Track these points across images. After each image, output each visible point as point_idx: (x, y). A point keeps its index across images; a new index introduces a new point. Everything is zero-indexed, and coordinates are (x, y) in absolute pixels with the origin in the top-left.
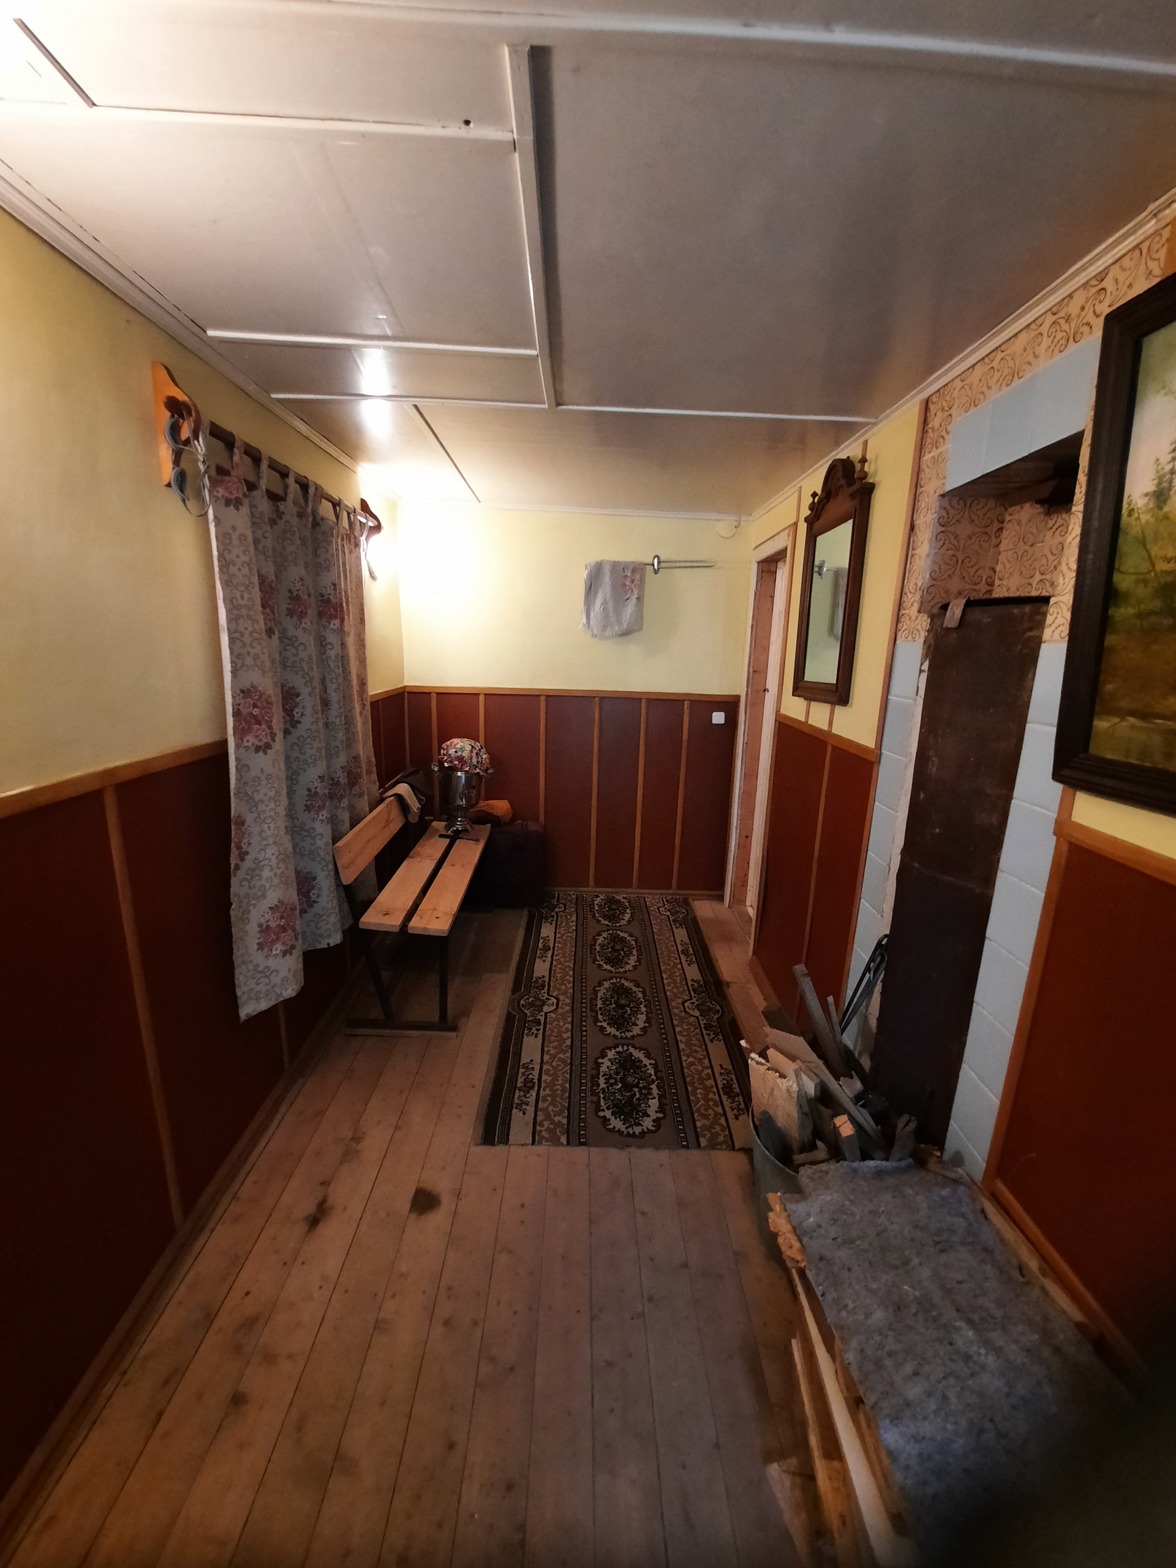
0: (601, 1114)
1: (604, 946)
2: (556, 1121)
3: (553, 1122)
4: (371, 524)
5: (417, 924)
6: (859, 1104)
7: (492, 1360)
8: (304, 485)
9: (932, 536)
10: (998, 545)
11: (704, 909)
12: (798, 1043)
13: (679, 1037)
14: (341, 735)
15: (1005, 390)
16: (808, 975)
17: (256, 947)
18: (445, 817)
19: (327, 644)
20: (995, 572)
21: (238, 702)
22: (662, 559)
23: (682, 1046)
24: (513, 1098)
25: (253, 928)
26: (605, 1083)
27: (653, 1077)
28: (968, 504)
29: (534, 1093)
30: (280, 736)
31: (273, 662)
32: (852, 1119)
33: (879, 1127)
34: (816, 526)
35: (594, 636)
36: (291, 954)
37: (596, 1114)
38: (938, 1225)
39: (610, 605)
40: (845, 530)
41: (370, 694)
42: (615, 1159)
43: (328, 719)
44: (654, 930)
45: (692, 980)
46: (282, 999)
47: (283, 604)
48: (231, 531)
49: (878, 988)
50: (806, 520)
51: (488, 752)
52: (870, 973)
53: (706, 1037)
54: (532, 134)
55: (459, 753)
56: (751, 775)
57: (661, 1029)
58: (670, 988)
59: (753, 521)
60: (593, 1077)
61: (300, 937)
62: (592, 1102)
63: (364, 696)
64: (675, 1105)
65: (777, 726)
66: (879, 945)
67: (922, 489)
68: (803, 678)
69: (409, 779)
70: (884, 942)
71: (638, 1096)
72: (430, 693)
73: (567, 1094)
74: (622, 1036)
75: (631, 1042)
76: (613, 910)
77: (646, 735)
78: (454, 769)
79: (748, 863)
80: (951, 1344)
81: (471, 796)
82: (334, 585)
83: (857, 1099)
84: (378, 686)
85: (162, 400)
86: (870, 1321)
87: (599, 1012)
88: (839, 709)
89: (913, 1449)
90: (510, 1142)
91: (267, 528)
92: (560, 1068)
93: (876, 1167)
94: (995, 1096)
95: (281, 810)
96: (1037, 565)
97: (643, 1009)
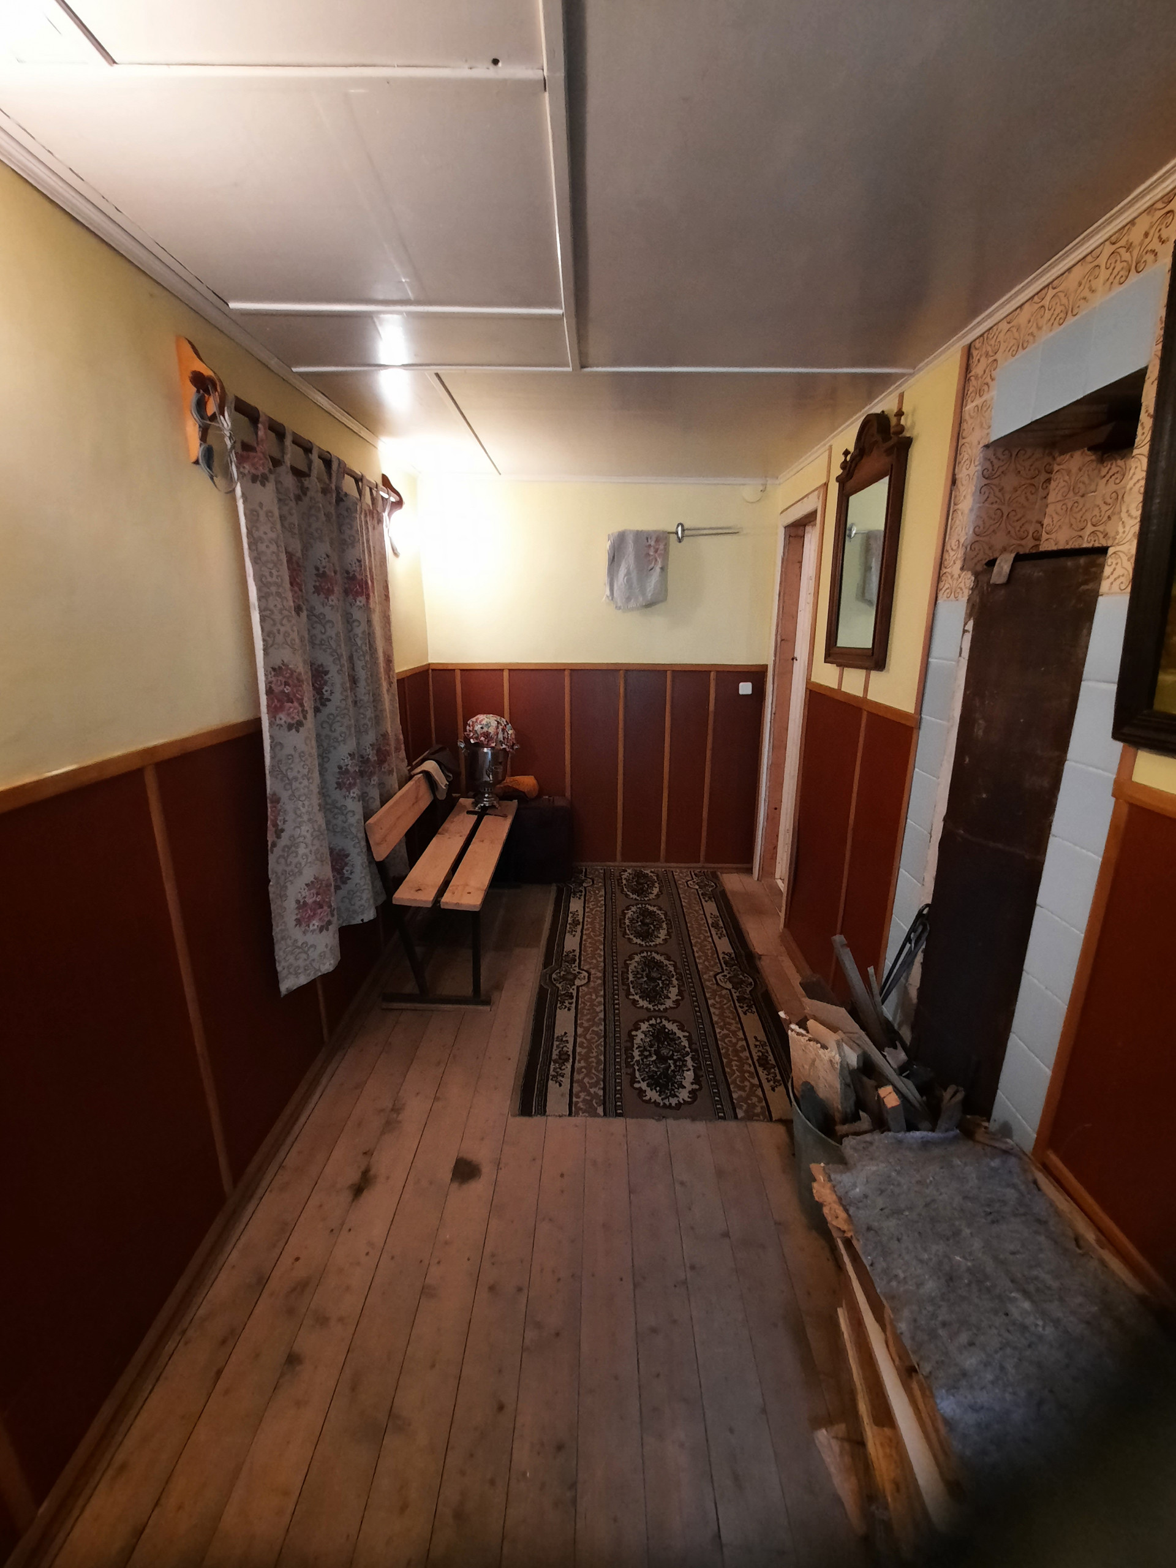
0: (636, 1085)
1: (633, 919)
2: (593, 1092)
3: (589, 1094)
4: (393, 499)
5: (449, 900)
6: (904, 1075)
7: (538, 1326)
8: (327, 461)
9: (976, 490)
10: (1045, 497)
11: (733, 882)
12: (840, 1014)
13: (712, 1010)
14: (369, 713)
15: (1058, 329)
16: (848, 945)
17: (294, 923)
18: (471, 793)
19: (354, 621)
20: (1042, 525)
21: (270, 679)
22: (686, 527)
23: (715, 1019)
24: (549, 1070)
25: (291, 905)
26: (639, 1055)
27: (688, 1049)
28: (1014, 455)
29: (569, 1065)
30: (310, 714)
31: (302, 639)
32: (897, 1090)
33: (924, 1098)
34: (850, 484)
35: (618, 608)
36: (327, 930)
37: (632, 1086)
38: (989, 1196)
39: (634, 575)
40: (881, 488)
41: (397, 671)
42: (654, 1130)
43: (356, 696)
44: (684, 904)
45: (723, 953)
46: (320, 974)
47: (310, 583)
48: (258, 508)
49: (919, 958)
50: (838, 479)
51: (514, 728)
52: (910, 943)
53: (740, 1010)
54: (563, 71)
55: (485, 729)
56: (780, 746)
57: (694, 1001)
58: (701, 961)
59: (779, 484)
60: (626, 1050)
61: (335, 913)
62: (627, 1074)
63: (391, 673)
64: (711, 1076)
65: (808, 695)
66: (920, 914)
67: (964, 441)
68: (836, 644)
69: (436, 756)
70: (925, 912)
71: (673, 1068)
72: (454, 670)
73: (602, 1066)
74: (654, 1009)
75: (663, 1015)
76: (641, 884)
77: (672, 707)
78: (479, 745)
79: (777, 836)
80: (1007, 1314)
81: (498, 772)
82: (359, 561)
83: (901, 1070)
84: (404, 664)
85: (188, 375)
86: (922, 1291)
87: (631, 986)
88: (874, 674)
89: (971, 1418)
90: (547, 1113)
91: (293, 504)
92: (594, 1040)
93: (922, 1138)
94: (1046, 1066)
95: (315, 788)
96: (1088, 516)
97: (675, 982)
